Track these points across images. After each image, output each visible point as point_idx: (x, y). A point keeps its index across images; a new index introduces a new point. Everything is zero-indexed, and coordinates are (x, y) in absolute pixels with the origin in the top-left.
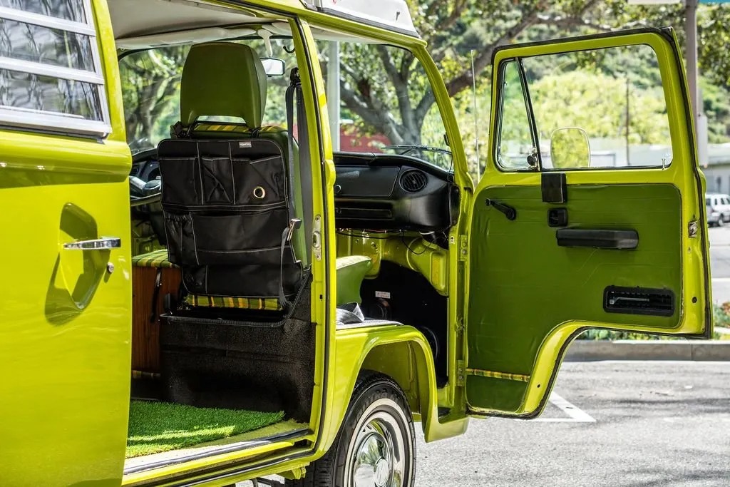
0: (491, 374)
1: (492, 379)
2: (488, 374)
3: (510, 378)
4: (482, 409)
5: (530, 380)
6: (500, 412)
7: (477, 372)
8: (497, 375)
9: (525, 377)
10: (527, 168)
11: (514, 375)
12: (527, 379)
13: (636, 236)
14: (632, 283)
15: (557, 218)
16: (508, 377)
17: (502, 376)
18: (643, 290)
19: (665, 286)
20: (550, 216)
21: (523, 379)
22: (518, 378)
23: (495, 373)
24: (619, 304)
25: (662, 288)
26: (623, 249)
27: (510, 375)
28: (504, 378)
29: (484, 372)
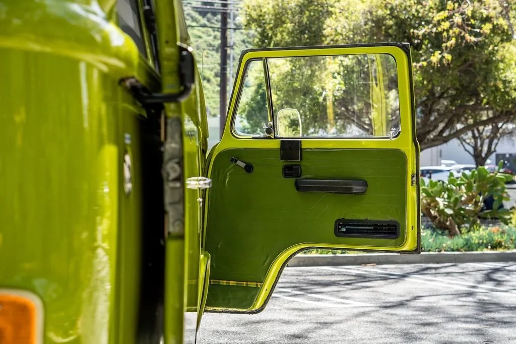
0: (227, 283)
1: (228, 286)
2: (224, 283)
3: (245, 285)
4: (215, 308)
5: (262, 286)
6: (230, 309)
7: (213, 281)
8: (232, 283)
9: (259, 284)
10: (262, 136)
11: (249, 283)
12: (261, 285)
13: (365, 184)
14: (362, 217)
15: (291, 171)
16: (243, 284)
17: (237, 284)
18: (370, 221)
19: (391, 218)
20: (285, 170)
21: (257, 285)
22: (253, 285)
23: (231, 282)
24: (348, 231)
25: (389, 220)
26: (355, 193)
27: (245, 283)
28: (238, 285)
29: (220, 281)
